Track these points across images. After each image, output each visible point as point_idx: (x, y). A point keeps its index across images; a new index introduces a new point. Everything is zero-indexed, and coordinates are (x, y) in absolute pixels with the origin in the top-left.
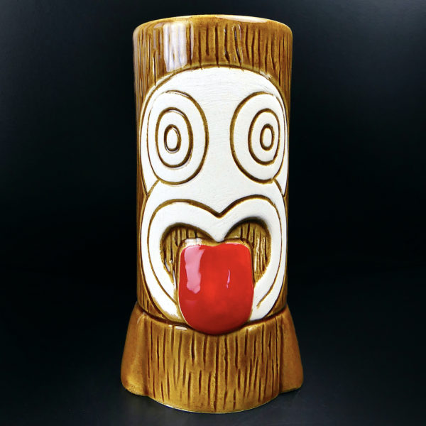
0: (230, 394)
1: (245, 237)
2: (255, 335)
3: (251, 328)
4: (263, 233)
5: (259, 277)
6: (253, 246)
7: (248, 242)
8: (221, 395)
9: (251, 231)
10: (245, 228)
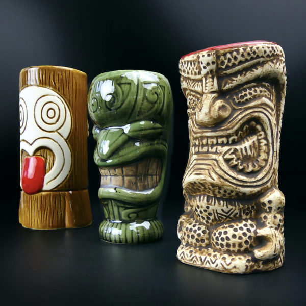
0: (36, 220)
1: (42, 155)
2: (46, 196)
3: (43, 193)
4: (51, 154)
5: (48, 172)
6: (46, 159)
7: (44, 157)
8: (33, 220)
9: (45, 152)
10: (42, 151)
